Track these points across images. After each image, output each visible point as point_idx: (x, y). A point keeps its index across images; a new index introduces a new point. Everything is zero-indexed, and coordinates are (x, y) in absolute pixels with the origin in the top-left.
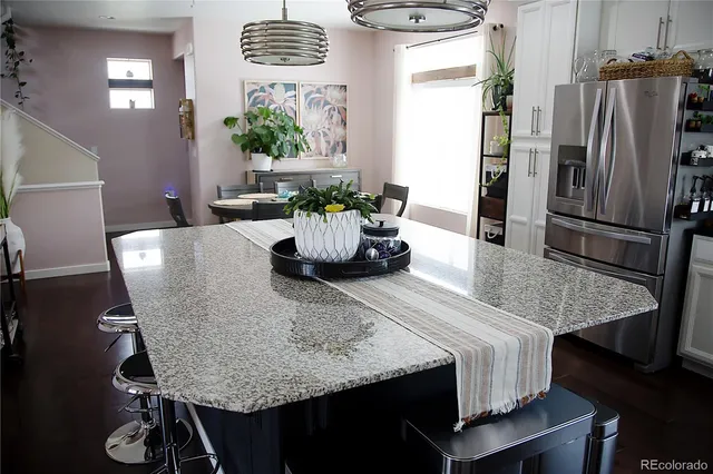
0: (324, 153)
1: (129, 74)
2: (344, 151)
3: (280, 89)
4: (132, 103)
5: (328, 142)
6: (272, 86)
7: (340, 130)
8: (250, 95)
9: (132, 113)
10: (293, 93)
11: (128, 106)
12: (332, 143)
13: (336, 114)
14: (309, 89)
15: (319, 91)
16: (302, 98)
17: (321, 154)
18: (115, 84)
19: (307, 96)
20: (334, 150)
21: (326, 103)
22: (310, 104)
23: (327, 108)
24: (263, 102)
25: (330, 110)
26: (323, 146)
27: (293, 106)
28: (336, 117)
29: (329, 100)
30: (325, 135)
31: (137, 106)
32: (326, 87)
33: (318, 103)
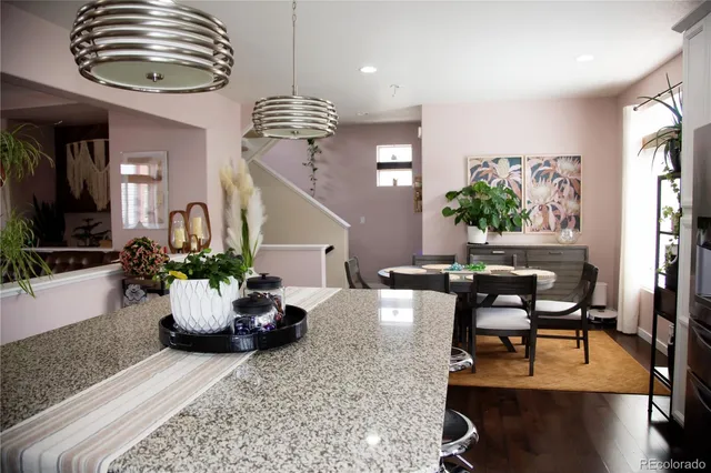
0: (552, 227)
1: (394, 158)
2: (577, 227)
3: (504, 164)
4: (395, 181)
5: (558, 217)
6: (496, 161)
7: (572, 204)
8: (473, 170)
9: (395, 189)
10: (518, 167)
11: (391, 184)
12: (562, 218)
13: (567, 188)
14: (536, 162)
15: (547, 163)
16: (528, 172)
17: (549, 228)
18: (382, 166)
19: (534, 169)
20: (564, 225)
21: (556, 175)
22: (537, 177)
23: (557, 180)
24: (486, 177)
25: (560, 183)
26: (552, 220)
27: (519, 180)
28: (568, 189)
29: (560, 172)
30: (554, 208)
31: (398, 184)
32: (556, 159)
33: (547, 176)
